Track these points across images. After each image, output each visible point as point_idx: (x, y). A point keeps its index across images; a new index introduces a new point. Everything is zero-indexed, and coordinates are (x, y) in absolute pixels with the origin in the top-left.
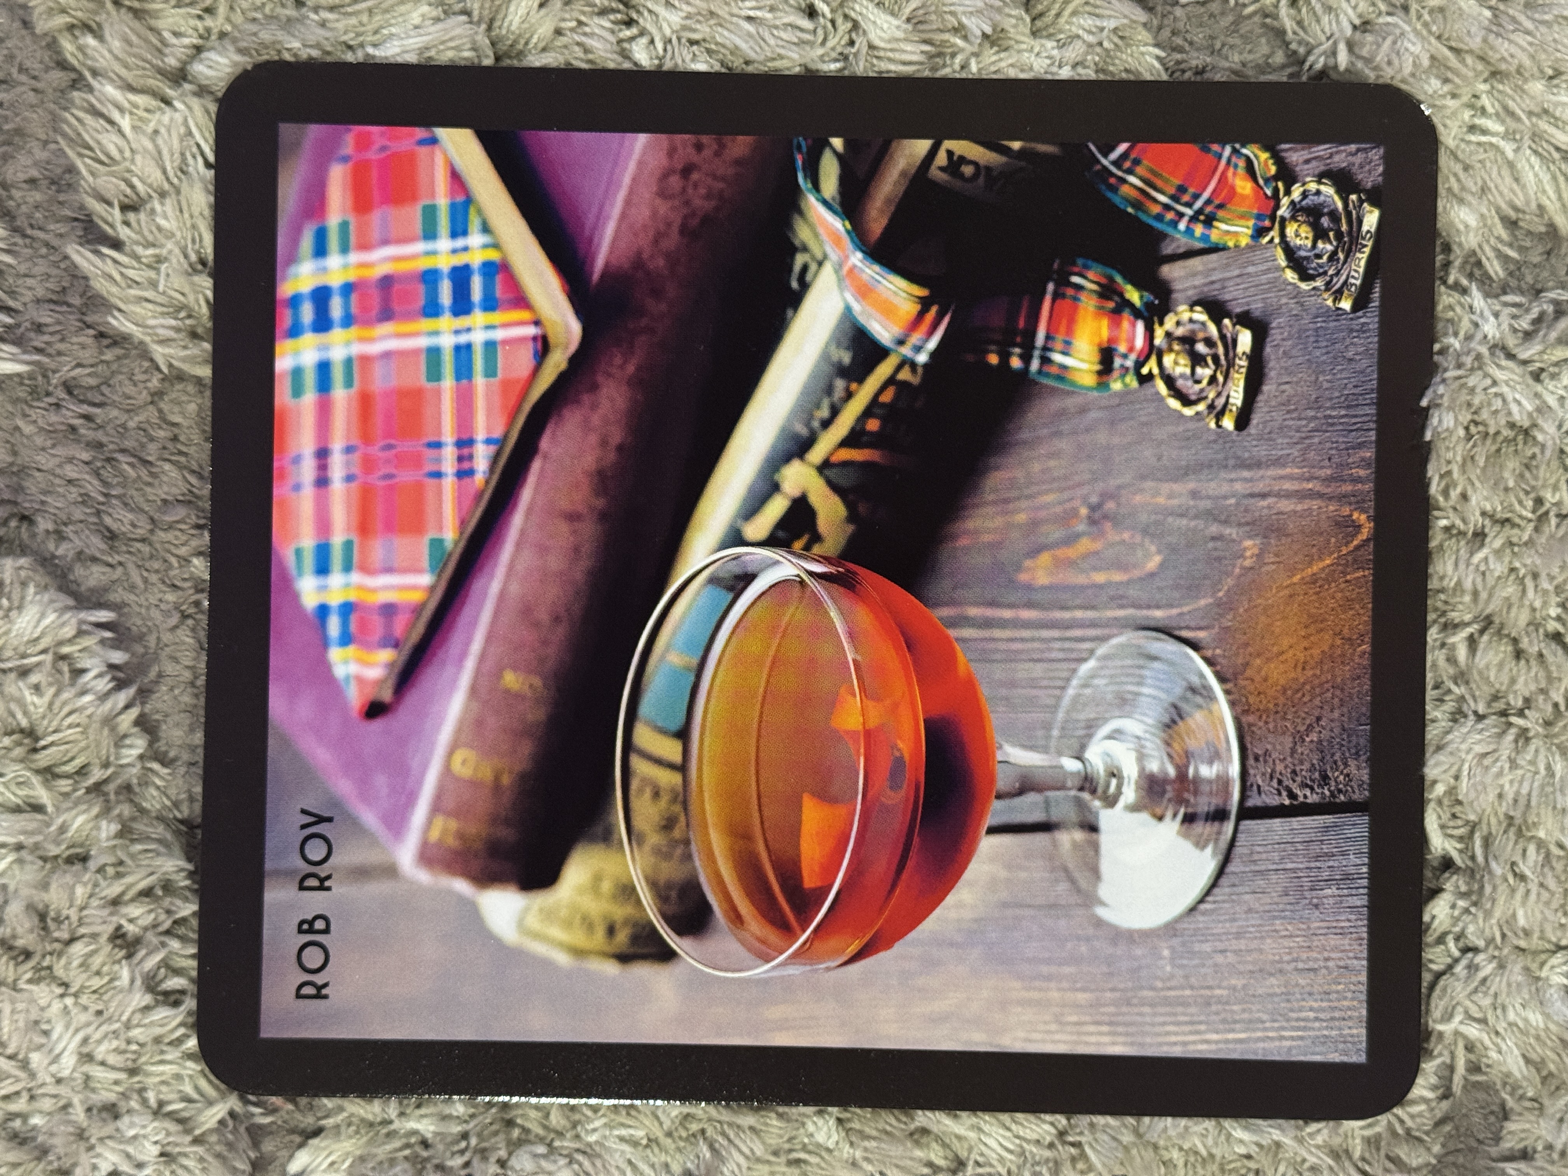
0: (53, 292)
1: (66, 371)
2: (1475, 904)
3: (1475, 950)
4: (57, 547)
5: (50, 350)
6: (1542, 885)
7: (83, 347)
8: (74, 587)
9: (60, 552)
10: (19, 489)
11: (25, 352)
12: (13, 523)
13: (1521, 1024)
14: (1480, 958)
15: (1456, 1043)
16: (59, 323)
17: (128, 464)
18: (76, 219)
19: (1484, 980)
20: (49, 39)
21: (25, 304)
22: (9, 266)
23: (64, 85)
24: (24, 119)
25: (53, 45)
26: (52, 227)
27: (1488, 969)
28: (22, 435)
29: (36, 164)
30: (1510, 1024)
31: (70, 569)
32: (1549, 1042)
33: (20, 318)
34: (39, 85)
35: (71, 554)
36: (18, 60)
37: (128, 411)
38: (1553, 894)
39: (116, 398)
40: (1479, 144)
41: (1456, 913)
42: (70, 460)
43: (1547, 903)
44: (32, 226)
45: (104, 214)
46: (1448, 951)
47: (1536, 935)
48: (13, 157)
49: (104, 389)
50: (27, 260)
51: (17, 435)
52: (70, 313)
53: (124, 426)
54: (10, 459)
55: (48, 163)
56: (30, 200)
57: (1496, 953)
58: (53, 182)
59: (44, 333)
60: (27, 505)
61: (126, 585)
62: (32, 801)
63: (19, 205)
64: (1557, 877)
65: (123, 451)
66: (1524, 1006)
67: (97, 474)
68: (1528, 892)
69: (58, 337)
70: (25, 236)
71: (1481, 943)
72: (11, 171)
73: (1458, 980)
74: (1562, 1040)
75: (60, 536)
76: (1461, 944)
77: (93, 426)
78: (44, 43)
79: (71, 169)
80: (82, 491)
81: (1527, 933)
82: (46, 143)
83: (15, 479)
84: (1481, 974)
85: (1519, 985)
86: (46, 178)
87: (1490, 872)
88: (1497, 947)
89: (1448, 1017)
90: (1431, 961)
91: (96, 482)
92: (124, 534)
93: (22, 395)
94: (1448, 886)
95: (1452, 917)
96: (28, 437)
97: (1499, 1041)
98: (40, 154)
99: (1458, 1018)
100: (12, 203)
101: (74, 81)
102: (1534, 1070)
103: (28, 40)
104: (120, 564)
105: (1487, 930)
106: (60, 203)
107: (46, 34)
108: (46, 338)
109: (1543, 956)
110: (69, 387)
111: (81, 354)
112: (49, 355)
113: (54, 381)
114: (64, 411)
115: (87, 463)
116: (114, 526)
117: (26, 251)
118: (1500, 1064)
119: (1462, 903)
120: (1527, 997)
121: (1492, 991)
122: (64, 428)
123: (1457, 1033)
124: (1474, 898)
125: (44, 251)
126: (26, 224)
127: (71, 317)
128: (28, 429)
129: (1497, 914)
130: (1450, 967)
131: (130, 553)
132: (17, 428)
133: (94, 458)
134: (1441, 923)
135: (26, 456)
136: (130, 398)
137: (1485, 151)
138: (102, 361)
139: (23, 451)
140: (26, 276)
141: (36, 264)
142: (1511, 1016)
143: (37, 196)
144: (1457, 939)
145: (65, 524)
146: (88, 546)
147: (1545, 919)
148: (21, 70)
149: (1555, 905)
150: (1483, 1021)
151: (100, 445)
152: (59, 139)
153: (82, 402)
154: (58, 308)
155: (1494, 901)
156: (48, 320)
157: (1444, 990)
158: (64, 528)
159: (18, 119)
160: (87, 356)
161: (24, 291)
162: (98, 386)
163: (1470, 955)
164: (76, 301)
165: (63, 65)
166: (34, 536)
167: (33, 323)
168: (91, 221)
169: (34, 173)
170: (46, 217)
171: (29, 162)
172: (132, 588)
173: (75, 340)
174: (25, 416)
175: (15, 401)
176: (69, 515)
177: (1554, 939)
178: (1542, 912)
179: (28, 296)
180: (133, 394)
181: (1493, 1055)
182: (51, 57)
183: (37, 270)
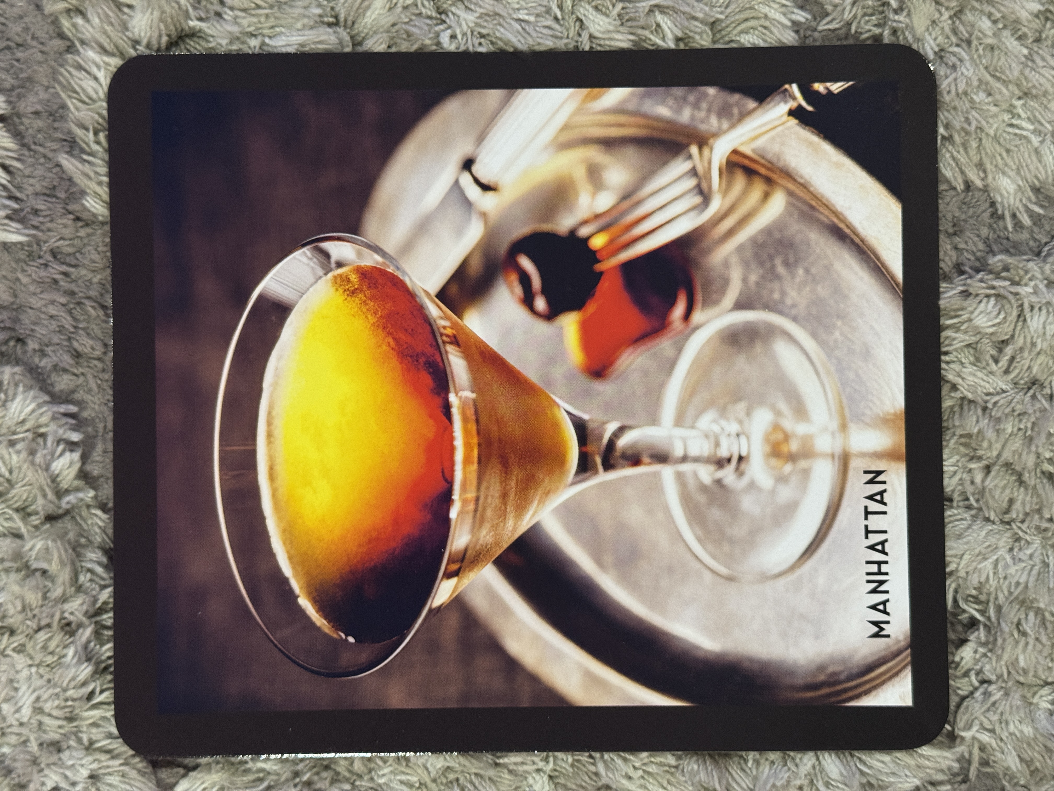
0: (47, 188)
1: (53, 242)
2: (991, 651)
3: (989, 682)
4: (40, 361)
5: (43, 228)
6: (1037, 639)
7: (65, 226)
8: (50, 388)
9: (42, 364)
10: (17, 320)
11: (26, 228)
12: (12, 343)
13: (1018, 735)
14: (992, 688)
15: (973, 745)
16: (50, 209)
17: (92, 307)
18: (65, 140)
19: (994, 704)
20: (53, 18)
21: (28, 196)
22: (19, 169)
23: (61, 49)
24: (34, 71)
25: (55, 22)
26: (49, 144)
27: (997, 696)
28: (21, 283)
29: (40, 102)
30: (1011, 734)
31: (49, 376)
32: (1037, 748)
33: (23, 205)
34: (44, 49)
35: (49, 366)
36: (32, 30)
37: (94, 271)
38: (1044, 645)
39: (86, 262)
40: (1016, 135)
41: (978, 656)
42: (53, 302)
43: (1040, 652)
44: (35, 143)
45: (84, 137)
46: (971, 681)
47: (1031, 674)
48: (24, 96)
49: (78, 255)
50: (30, 166)
51: (18, 284)
52: (58, 203)
53: (90, 281)
54: (12, 300)
55: (48, 101)
56: (35, 126)
57: (1004, 685)
58: (51, 114)
59: (39, 216)
60: (22, 331)
61: (86, 389)
62: (14, 531)
63: (27, 129)
64: (1048, 635)
65: (89, 298)
66: (1020, 722)
67: (70, 312)
68: (1027, 644)
69: (48, 219)
70: (30, 150)
71: (993, 678)
72: (23, 105)
73: (977, 702)
74: (1045, 747)
75: (43, 353)
76: (980, 678)
77: (69, 280)
78: (49, 20)
79: (64, 106)
80: (60, 324)
81: (1025, 672)
82: (48, 88)
83: (14, 313)
84: (993, 699)
85: (1018, 708)
86: (46, 112)
87: (1001, 630)
88: (1004, 681)
89: (968, 727)
90: (959, 688)
91: (69, 318)
92: (86, 354)
93: (23, 257)
94: (972, 637)
95: (975, 658)
96: (25, 286)
97: (1002, 745)
98: (43, 95)
99: (975, 728)
100: (22, 127)
101: (69, 47)
102: (1025, 766)
103: (39, 18)
104: (83, 374)
105: (998, 669)
106: (55, 129)
107: (51, 15)
108: (41, 219)
109: (1036, 689)
110: (54, 253)
111: (64, 231)
112: (42, 231)
113: (44, 249)
114: (50, 269)
115: (63, 305)
116: (80, 349)
117: (30, 160)
118: (1002, 760)
119: (982, 650)
120: (1023, 715)
121: (999, 711)
122: (49, 280)
123: (974, 738)
124: (990, 646)
125: (42, 160)
126: (31, 143)
127: (59, 206)
128: (25, 280)
129: (1006, 657)
130: (972, 693)
131: (89, 367)
132: (18, 279)
133: (69, 302)
134: (966, 663)
135: (23, 298)
136: (95, 262)
137: (1020, 140)
138: (78, 237)
139: (22, 295)
140: (29, 177)
141: (36, 169)
142: (1012, 728)
143: (39, 123)
144: (977, 674)
145: (47, 346)
146: (61, 361)
147: (1038, 662)
148: (33, 38)
149: (1045, 653)
150: (993, 731)
151: (72, 293)
152: (56, 86)
153: (63, 263)
154: (49, 199)
155: (1003, 649)
156: (43, 207)
157: (967, 708)
158: (46, 348)
159: (29, 71)
160: (67, 232)
161: (27, 187)
162: (74, 254)
163: (985, 685)
164: (62, 195)
165: (61, 36)
166: (25, 352)
167: (32, 209)
168: (75, 142)
169: (39, 108)
170: (45, 138)
171: (35, 100)
172: (90, 391)
173: (60, 221)
174: (23, 271)
175: (18, 261)
176: (50, 340)
177: (1043, 677)
178: (1036, 658)
179: (30, 190)
180: (97, 260)
181: (999, 755)
182: (54, 31)
183: (37, 173)
